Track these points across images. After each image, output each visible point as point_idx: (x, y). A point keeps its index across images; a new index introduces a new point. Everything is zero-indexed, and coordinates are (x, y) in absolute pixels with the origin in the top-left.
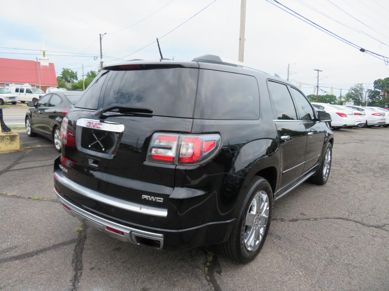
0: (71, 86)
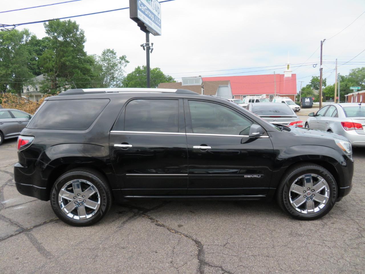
0: (318, 93)
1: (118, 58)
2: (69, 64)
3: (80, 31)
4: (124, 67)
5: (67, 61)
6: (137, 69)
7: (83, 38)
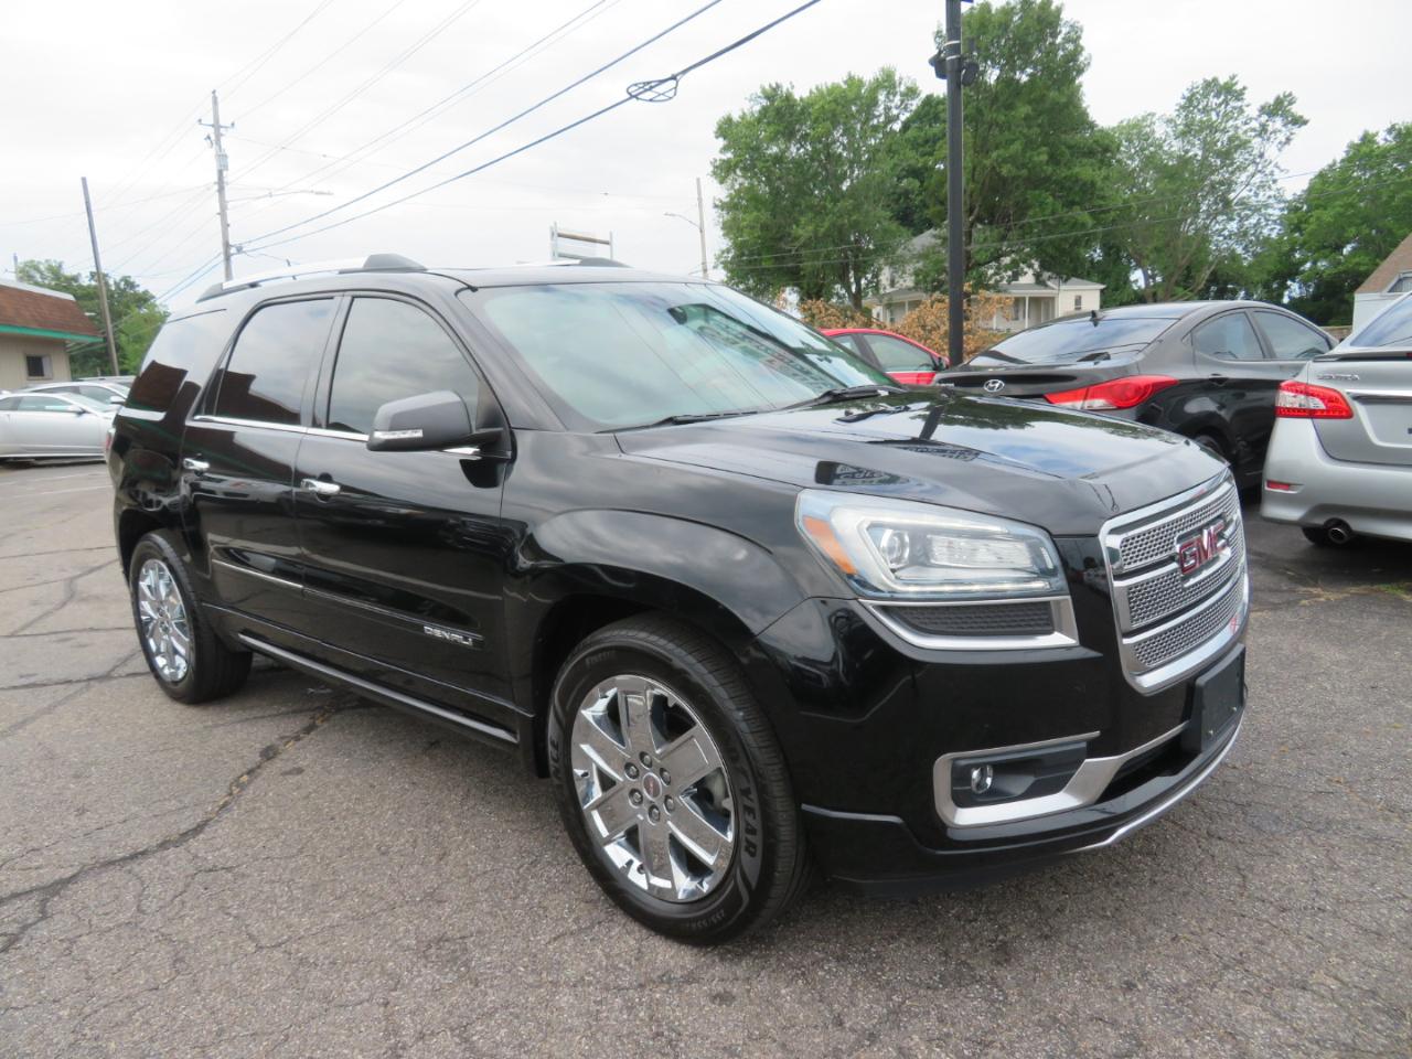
1: (1252, 111)
2: (1010, 171)
3: (1064, 30)
4: (1280, 150)
5: (1005, 161)
6: (1357, 145)
7: (1073, 56)
